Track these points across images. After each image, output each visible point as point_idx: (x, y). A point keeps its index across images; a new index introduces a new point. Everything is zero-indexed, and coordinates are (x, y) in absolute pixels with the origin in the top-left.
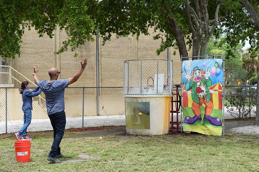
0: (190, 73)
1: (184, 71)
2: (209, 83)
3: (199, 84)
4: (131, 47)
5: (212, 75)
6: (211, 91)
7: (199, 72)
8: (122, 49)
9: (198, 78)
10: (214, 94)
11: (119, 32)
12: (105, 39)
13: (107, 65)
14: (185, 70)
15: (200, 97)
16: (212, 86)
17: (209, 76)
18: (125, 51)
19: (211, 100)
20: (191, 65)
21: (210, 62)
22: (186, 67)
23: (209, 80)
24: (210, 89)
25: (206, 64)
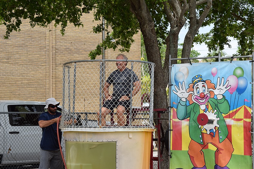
0: (185, 86)
1: (174, 83)
2: (223, 107)
3: (203, 107)
4: (45, 47)
5: (230, 90)
6: (229, 121)
7: (204, 86)
8: (31, 50)
9: (203, 97)
10: (235, 126)
11: (35, 16)
12: (10, 28)
13: (4, 75)
14: (176, 81)
15: (204, 132)
16: (231, 112)
17: (222, 92)
18: (35, 53)
19: (229, 137)
20: (188, 73)
21: (226, 67)
22: (179, 75)
23: (223, 100)
24: (226, 117)
25: (217, 70)
